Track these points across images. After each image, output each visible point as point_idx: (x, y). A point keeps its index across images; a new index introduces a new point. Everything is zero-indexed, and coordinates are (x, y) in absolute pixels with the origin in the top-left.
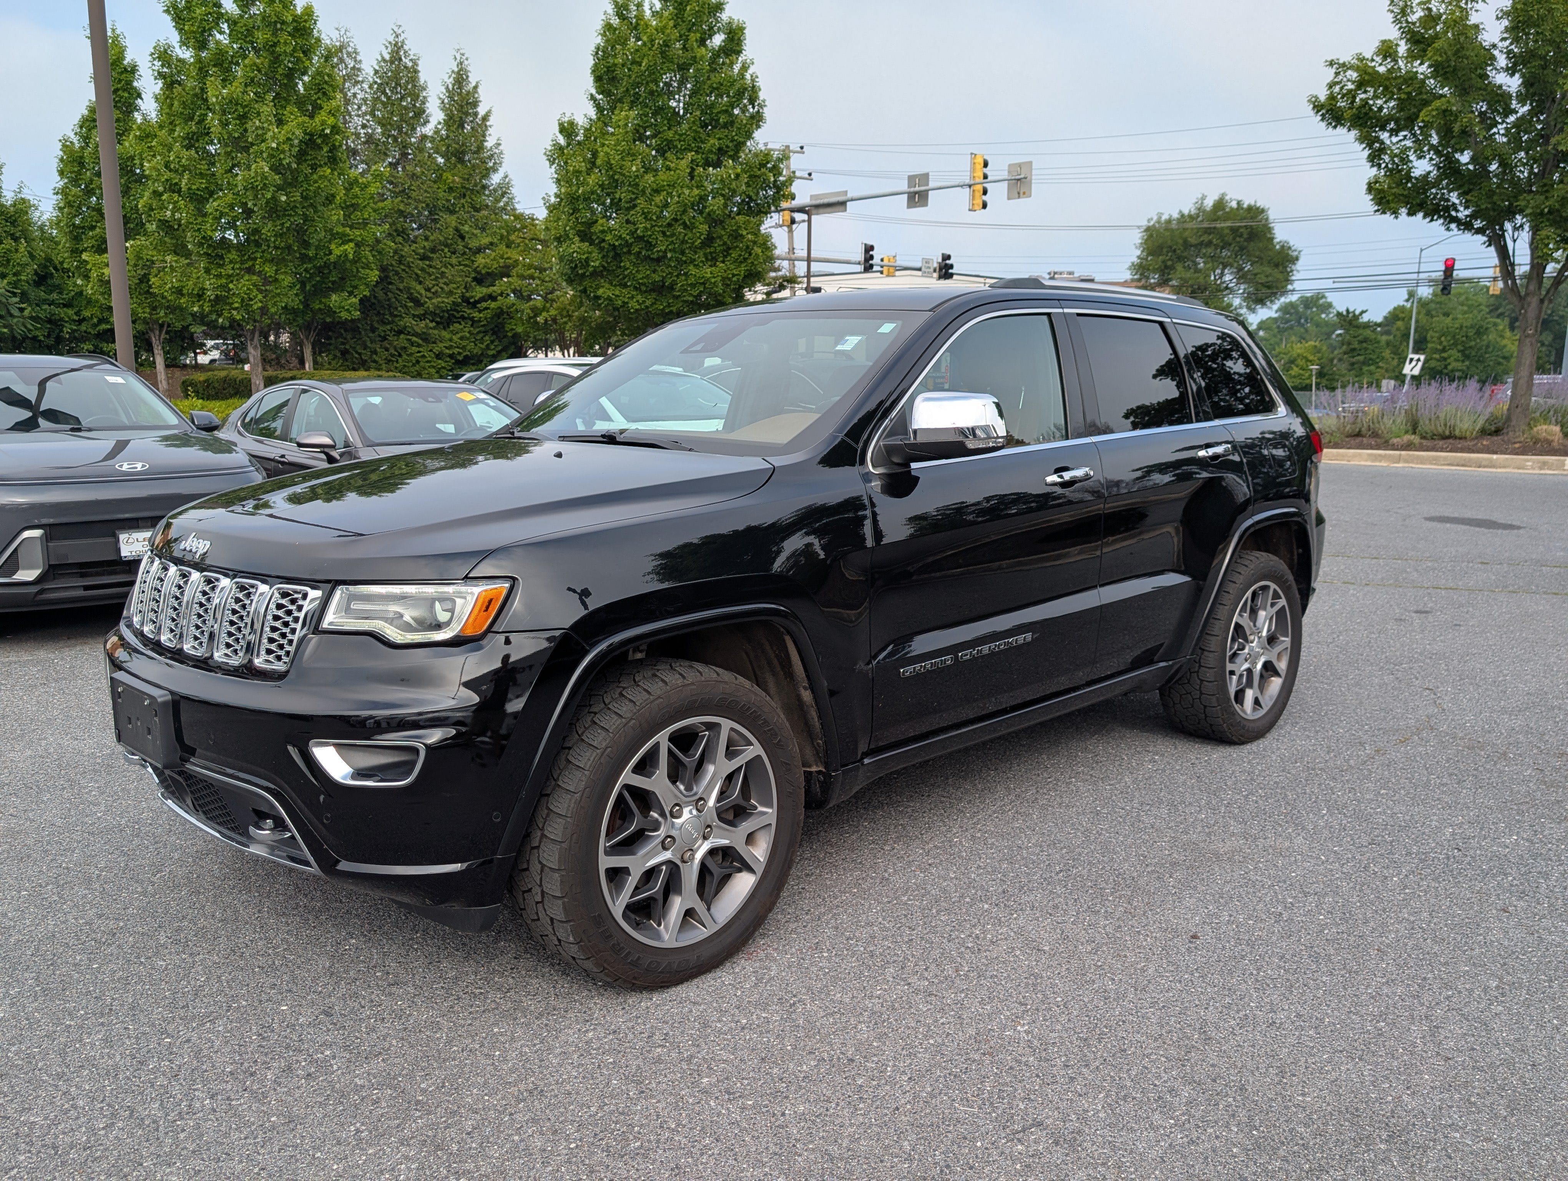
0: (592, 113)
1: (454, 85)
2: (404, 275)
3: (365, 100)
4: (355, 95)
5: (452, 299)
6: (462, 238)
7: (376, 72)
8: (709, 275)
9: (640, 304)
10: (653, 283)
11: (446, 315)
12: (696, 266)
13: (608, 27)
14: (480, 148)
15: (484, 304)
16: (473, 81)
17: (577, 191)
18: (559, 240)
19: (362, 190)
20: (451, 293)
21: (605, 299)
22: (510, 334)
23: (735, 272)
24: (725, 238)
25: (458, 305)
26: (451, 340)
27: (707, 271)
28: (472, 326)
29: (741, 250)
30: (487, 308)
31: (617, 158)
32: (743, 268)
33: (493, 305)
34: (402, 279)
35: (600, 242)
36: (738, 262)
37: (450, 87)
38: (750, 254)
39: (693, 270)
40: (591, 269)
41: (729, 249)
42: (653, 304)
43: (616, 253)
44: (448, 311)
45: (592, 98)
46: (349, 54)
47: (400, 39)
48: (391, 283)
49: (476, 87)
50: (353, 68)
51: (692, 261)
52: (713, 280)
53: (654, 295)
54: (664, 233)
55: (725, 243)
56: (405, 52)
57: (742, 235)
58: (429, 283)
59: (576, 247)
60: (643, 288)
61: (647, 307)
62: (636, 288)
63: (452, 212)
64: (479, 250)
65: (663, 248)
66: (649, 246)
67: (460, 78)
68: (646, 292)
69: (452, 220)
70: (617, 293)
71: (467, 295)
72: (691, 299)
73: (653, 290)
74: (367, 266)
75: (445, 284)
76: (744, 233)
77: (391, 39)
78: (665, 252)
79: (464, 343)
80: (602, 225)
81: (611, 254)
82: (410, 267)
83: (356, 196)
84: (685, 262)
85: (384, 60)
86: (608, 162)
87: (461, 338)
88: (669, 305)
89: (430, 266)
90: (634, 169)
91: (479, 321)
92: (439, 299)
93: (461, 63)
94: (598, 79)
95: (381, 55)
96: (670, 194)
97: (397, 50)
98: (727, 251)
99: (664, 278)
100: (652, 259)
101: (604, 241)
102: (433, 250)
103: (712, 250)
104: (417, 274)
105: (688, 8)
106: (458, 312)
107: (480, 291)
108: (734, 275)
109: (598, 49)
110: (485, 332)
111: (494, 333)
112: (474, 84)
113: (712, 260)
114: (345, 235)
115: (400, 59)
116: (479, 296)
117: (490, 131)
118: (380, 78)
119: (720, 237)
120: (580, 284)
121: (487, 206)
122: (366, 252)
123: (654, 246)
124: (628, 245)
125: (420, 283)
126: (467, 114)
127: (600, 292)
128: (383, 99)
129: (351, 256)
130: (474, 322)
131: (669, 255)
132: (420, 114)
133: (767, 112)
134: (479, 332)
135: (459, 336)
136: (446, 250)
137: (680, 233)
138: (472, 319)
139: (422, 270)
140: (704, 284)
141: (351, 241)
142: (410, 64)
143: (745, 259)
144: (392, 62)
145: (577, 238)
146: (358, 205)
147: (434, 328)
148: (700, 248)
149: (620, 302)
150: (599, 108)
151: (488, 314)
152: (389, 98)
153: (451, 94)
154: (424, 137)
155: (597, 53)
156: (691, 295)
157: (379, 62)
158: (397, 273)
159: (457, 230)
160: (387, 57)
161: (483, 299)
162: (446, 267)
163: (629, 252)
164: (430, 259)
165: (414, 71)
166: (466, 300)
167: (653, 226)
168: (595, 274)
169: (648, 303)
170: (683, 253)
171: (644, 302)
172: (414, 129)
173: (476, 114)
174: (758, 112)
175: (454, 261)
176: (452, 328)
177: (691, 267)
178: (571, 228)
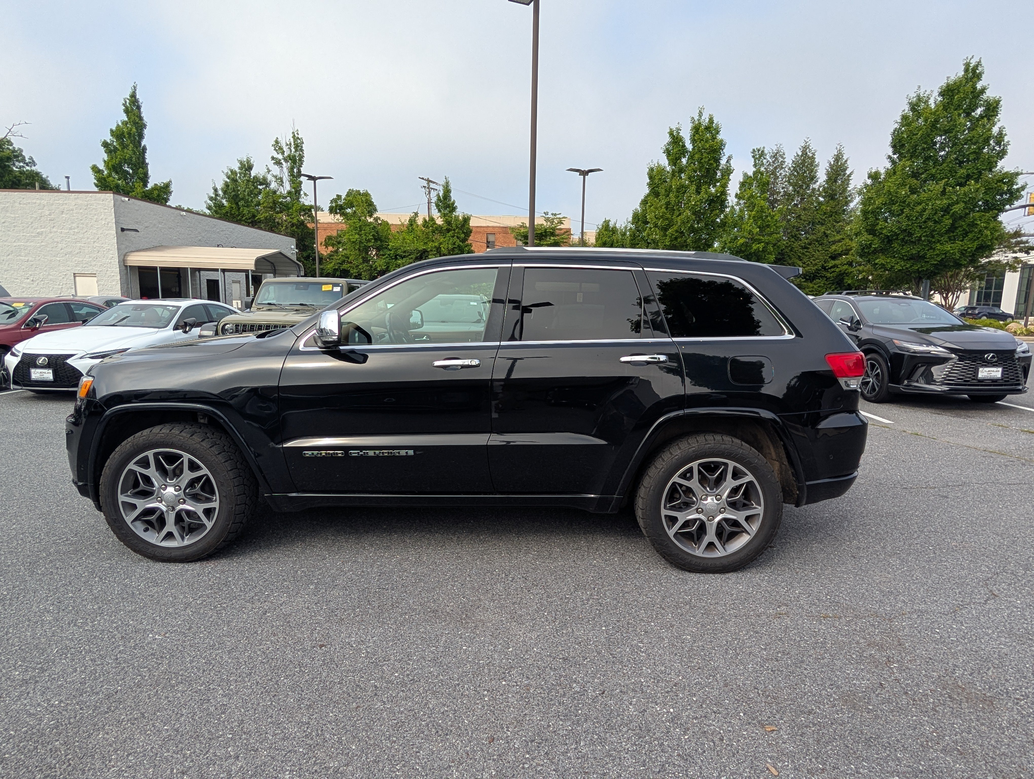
0: (889, 165)
1: (834, 161)
2: (792, 256)
3: (785, 176)
4: (781, 174)
5: (816, 267)
6: (827, 236)
7: (793, 161)
8: (949, 249)
9: (902, 267)
10: (912, 255)
11: (812, 275)
12: (941, 244)
13: (904, 117)
14: (845, 190)
15: (833, 270)
16: (845, 158)
17: (868, 208)
18: (856, 235)
19: (772, 218)
20: (816, 264)
21: (880, 265)
22: (846, 284)
23: (969, 246)
24: (965, 227)
25: (820, 270)
26: (813, 287)
27: (948, 247)
28: (826, 280)
29: (975, 233)
30: (834, 272)
31: (895, 188)
32: (976, 243)
33: (837, 270)
34: (791, 259)
35: (880, 234)
36: (972, 240)
37: (832, 163)
38: (982, 235)
39: (939, 246)
40: (872, 249)
41: (968, 233)
42: (911, 266)
43: (889, 240)
44: (813, 273)
45: (890, 157)
46: (780, 156)
47: (808, 144)
48: (785, 261)
49: (846, 161)
50: (782, 161)
51: (939, 241)
52: (952, 252)
53: (912, 261)
54: (920, 227)
55: (964, 230)
56: (810, 149)
57: (977, 224)
58: (805, 260)
59: (865, 238)
60: (905, 258)
61: (907, 268)
62: (900, 258)
63: (822, 224)
64: (834, 242)
65: (919, 235)
66: (910, 235)
67: (838, 158)
68: (907, 259)
69: (822, 229)
70: (888, 261)
71: (825, 265)
72: (936, 262)
73: (911, 259)
74: (770, 253)
75: (814, 260)
76: (979, 223)
77: (803, 145)
78: (920, 236)
79: (820, 289)
80: (881, 225)
81: (886, 240)
82: (795, 252)
83: (768, 221)
84: (934, 242)
85: (798, 155)
86: (889, 191)
87: (819, 287)
88: (922, 267)
89: (806, 252)
90: (903, 193)
91: (829, 278)
92: (809, 268)
93: (840, 150)
94: (894, 146)
95: (797, 153)
96: (927, 205)
97: (805, 149)
98: (966, 234)
99: (919, 252)
100: (912, 242)
101: (882, 233)
102: (810, 244)
103: (955, 234)
104: (799, 256)
105: (956, 97)
106: (819, 274)
107: (832, 263)
108: (969, 248)
109: (895, 131)
110: (833, 284)
111: (838, 283)
112: (845, 159)
113: (952, 240)
114: (760, 240)
115: (807, 153)
116: (830, 265)
117: (851, 182)
118: (795, 164)
119: (961, 226)
120: (867, 257)
121: (844, 220)
122: (770, 248)
123: (913, 234)
124: (897, 235)
125: (801, 260)
126: (839, 175)
127: (877, 261)
128: (796, 173)
129: (761, 249)
130: (827, 279)
131: (923, 239)
132: (813, 178)
133: (1010, 149)
134: (830, 284)
135: (817, 285)
136: (817, 243)
137: (931, 226)
138: (826, 277)
139: (803, 254)
140: (945, 254)
141: (763, 242)
142: (811, 155)
143: (978, 238)
144: (802, 156)
145: (866, 233)
146: (769, 225)
147: (804, 282)
148: (946, 234)
149: (889, 266)
150: (893, 162)
151: (835, 274)
152: (798, 173)
153: (831, 166)
154: (814, 189)
155: (894, 133)
156: (936, 260)
157: (795, 157)
158: (789, 256)
159: (825, 233)
160: (800, 154)
161: (832, 267)
162: (815, 252)
163: (897, 239)
164: (808, 248)
165: (813, 158)
166: (824, 268)
167: (912, 223)
168: (875, 251)
169: (908, 266)
170: (933, 237)
171: (905, 265)
172: (808, 186)
173: (844, 175)
174: (1003, 149)
175: (820, 249)
176: (814, 281)
177: (938, 245)
178: (863, 228)
